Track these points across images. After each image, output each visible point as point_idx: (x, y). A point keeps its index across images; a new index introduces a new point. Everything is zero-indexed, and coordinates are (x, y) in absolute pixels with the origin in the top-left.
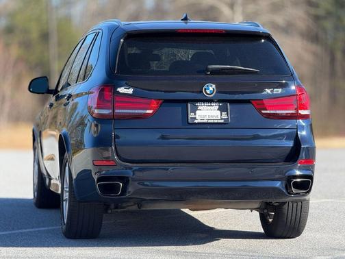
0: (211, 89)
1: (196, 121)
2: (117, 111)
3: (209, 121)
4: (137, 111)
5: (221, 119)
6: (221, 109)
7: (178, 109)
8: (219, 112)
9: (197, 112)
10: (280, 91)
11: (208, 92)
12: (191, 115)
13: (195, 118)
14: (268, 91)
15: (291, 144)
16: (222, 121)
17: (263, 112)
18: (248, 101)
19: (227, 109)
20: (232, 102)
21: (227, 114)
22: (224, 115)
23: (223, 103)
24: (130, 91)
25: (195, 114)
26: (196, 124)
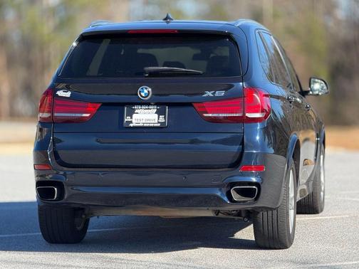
0: (146, 91)
1: (131, 125)
2: (56, 114)
3: (145, 125)
4: (74, 115)
5: (159, 123)
6: (159, 113)
7: (116, 112)
8: (157, 115)
9: (134, 116)
10: (222, 93)
11: (143, 94)
12: (127, 119)
13: (131, 122)
14: (209, 94)
15: (235, 148)
16: (159, 125)
17: (205, 115)
18: (190, 104)
19: (165, 113)
20: (171, 105)
21: (165, 118)
22: (162, 119)
23: (161, 106)
24: (68, 94)
25: (131, 118)
26: (131, 127)
